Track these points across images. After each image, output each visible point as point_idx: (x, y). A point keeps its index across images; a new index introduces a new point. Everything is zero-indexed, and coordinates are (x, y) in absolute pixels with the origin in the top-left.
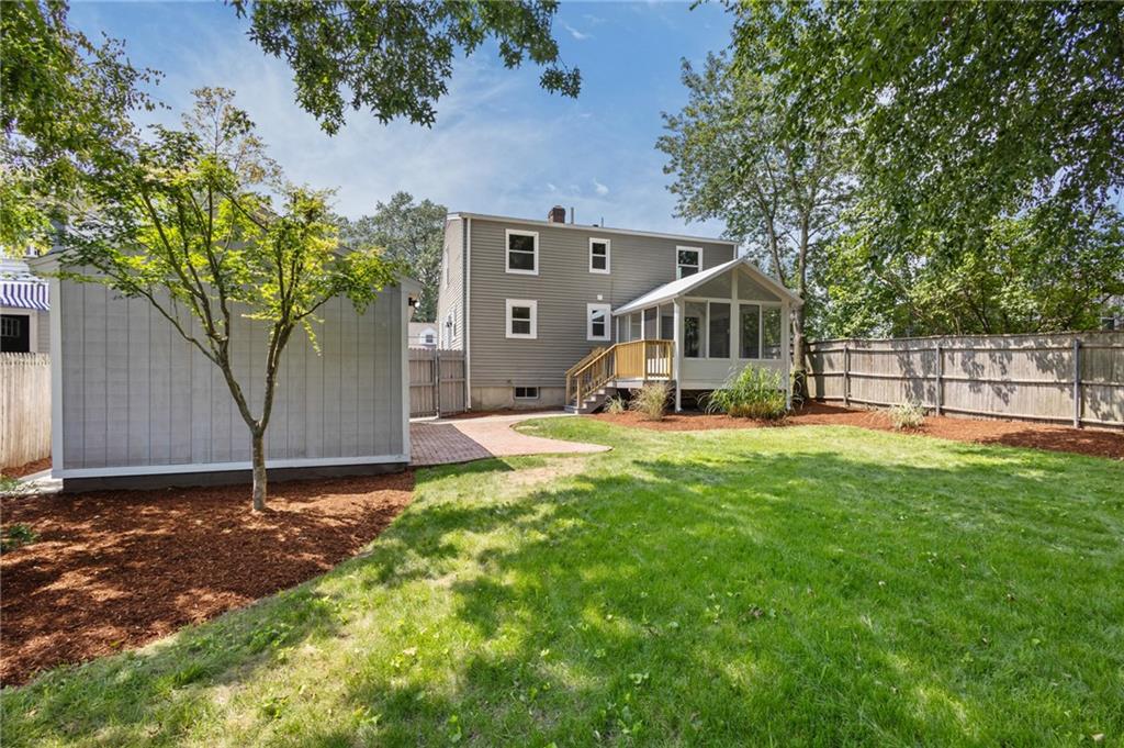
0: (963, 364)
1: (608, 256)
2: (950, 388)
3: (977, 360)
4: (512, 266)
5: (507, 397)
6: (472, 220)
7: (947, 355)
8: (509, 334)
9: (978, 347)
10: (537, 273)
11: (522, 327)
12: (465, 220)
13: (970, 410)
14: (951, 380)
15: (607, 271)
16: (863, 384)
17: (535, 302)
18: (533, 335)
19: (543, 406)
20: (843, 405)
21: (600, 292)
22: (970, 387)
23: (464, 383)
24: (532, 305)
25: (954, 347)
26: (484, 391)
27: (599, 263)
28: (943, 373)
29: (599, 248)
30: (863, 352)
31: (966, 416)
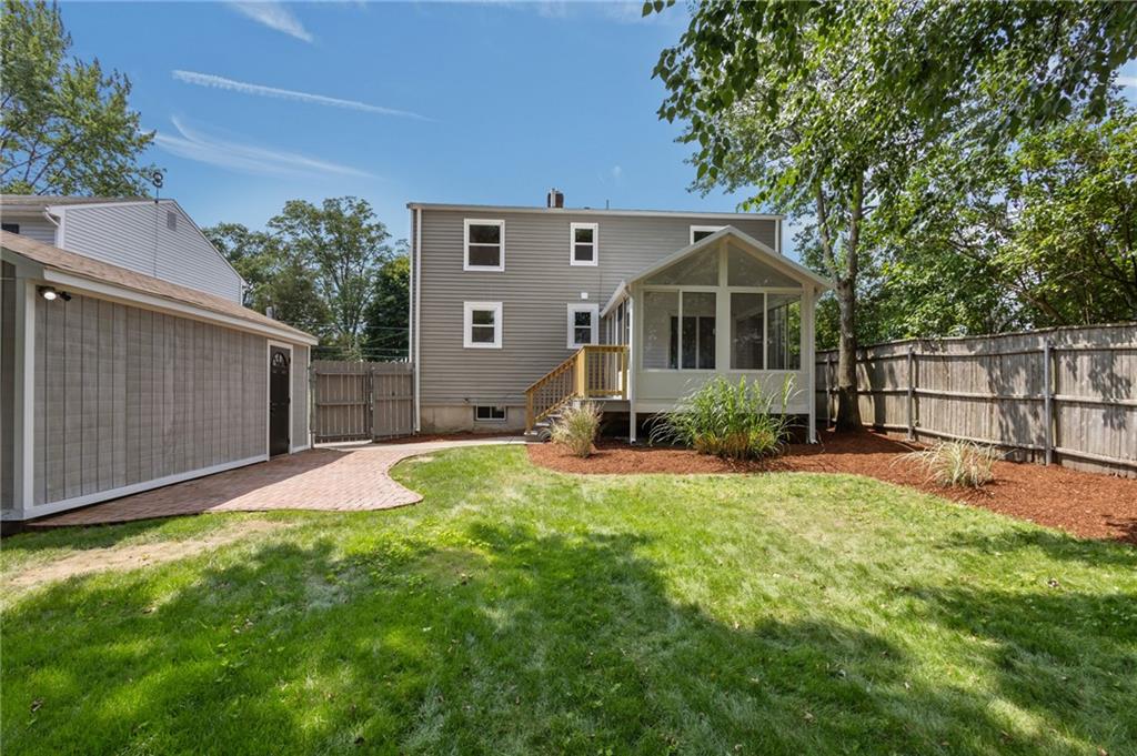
0: (1093, 375)
1: (595, 244)
2: (1070, 417)
3: (1117, 369)
4: (473, 262)
5: (467, 418)
6: (423, 211)
7: (1064, 361)
8: (468, 343)
9: (1119, 345)
10: (503, 270)
11: (483, 335)
12: (415, 211)
13: (1103, 458)
14: (1071, 403)
15: (594, 263)
16: (937, 407)
17: (501, 303)
18: (498, 343)
19: (510, 430)
20: (907, 438)
21: (585, 290)
22: (1104, 417)
23: (412, 402)
24: (496, 308)
25: (1075, 347)
26: (437, 411)
27: (583, 253)
28: (1057, 391)
29: (585, 236)
30: (936, 359)
31: (1098, 468)
